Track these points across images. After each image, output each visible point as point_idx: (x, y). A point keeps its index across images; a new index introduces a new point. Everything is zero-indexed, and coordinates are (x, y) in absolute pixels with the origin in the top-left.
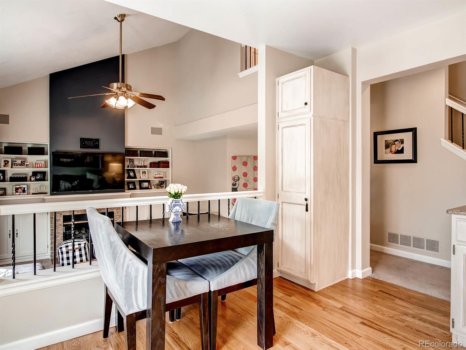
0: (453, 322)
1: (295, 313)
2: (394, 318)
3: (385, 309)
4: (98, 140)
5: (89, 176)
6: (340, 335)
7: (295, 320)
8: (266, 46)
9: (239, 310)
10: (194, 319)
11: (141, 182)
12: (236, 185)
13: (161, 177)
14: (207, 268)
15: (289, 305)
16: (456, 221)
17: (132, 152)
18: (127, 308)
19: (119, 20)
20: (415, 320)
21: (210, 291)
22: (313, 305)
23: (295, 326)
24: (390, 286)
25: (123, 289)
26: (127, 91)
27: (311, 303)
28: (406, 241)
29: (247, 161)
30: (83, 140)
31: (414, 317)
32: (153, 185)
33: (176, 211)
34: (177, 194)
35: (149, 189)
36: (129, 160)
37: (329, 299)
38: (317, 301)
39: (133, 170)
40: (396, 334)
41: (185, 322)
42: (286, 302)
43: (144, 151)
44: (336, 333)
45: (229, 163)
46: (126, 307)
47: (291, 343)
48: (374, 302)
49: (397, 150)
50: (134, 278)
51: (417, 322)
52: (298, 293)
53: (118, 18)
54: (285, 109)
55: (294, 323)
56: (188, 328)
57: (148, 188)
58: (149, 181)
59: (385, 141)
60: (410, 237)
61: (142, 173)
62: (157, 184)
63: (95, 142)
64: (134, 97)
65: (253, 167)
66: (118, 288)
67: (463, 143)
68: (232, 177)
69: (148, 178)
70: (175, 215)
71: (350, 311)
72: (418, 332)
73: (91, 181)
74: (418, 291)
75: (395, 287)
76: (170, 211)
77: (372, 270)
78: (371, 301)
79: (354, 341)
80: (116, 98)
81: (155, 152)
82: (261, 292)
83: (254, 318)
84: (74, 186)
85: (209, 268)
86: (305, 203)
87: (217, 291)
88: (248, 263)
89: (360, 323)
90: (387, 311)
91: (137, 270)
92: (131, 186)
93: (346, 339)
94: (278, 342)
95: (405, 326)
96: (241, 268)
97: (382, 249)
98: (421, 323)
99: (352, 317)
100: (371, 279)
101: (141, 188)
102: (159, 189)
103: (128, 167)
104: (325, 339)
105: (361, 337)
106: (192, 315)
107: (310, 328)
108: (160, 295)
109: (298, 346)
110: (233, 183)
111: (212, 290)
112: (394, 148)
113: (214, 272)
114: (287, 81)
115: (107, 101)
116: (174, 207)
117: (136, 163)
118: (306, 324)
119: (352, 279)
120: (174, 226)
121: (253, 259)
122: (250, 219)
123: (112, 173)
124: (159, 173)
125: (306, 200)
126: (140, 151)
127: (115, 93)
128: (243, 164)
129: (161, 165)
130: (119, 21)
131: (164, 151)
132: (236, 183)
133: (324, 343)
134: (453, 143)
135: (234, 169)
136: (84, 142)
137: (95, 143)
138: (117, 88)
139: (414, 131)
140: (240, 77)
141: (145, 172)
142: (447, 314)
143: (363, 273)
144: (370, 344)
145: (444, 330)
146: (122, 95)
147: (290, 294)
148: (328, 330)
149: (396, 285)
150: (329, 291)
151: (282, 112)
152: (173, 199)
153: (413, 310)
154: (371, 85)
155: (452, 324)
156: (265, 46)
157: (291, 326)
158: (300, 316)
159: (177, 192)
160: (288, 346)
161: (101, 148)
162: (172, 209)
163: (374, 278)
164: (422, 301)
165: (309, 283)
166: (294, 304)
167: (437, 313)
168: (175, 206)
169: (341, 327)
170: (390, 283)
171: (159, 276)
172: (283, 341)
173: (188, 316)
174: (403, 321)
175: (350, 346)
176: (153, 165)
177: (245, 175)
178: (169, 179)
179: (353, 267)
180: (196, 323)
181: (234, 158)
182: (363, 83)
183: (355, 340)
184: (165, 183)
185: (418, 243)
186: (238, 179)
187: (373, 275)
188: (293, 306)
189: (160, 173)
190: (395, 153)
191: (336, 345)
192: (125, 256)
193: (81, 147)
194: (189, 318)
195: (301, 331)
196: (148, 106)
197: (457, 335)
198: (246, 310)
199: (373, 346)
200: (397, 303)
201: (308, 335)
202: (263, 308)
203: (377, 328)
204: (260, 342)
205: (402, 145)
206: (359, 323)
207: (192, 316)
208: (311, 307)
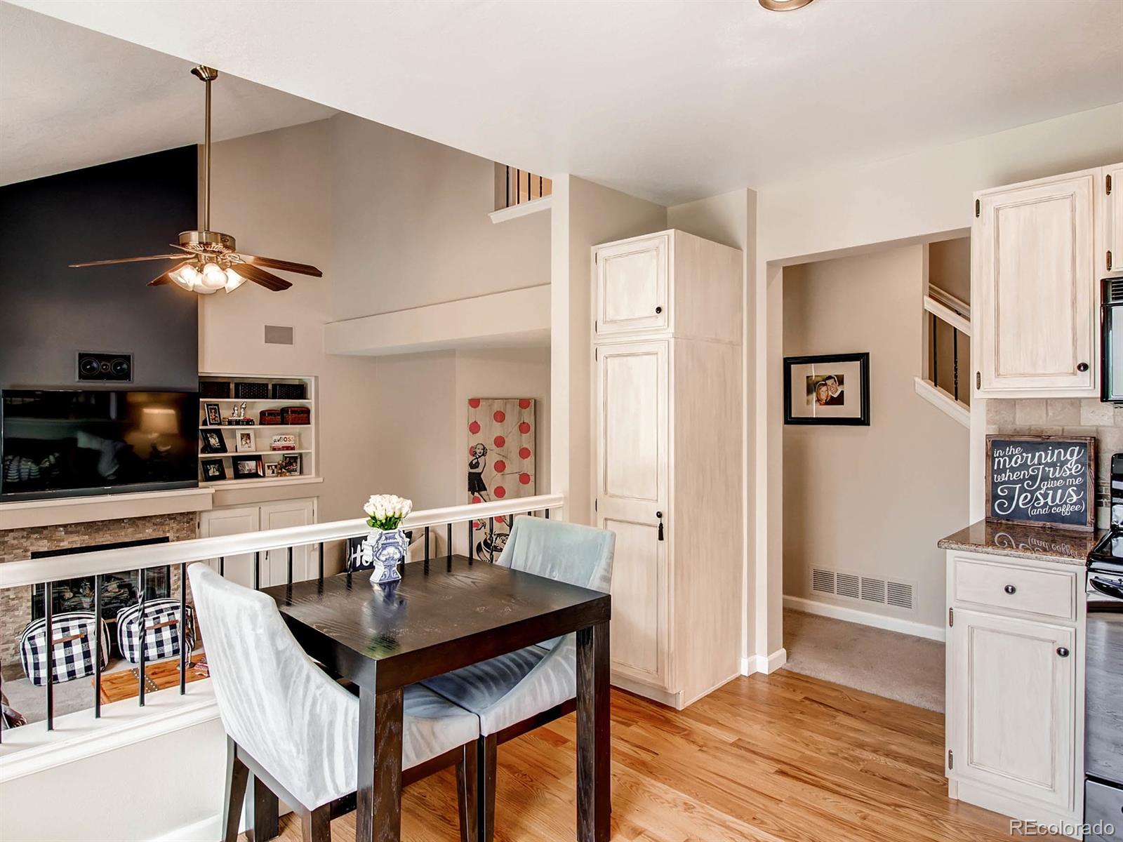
0: (951, 756)
1: (643, 763)
2: (840, 755)
3: (820, 738)
4: (127, 358)
5: (84, 441)
6: (740, 803)
7: (649, 779)
8: (571, 176)
9: (524, 767)
10: (428, 797)
11: (237, 460)
12: (478, 467)
13: (289, 447)
14: (468, 685)
15: (629, 746)
16: (955, 562)
17: (218, 387)
18: (313, 795)
19: (204, 77)
20: (877, 757)
21: (481, 737)
22: (678, 740)
23: (648, 792)
24: (825, 687)
25: (303, 753)
26: (225, 251)
27: (674, 737)
28: (848, 586)
29: (505, 411)
30: (85, 359)
31: (875, 751)
32: (268, 466)
33: (387, 557)
34: (391, 518)
35: (259, 476)
36: (208, 406)
37: (707, 725)
38: (686, 733)
39: (218, 433)
40: (846, 788)
41: (407, 806)
42: (623, 739)
43: (245, 384)
44: (733, 800)
45: (462, 415)
46: (311, 793)
47: (646, 830)
48: (798, 724)
49: (832, 397)
50: (326, 725)
51: (883, 760)
52: (644, 717)
53: (201, 71)
54: (611, 314)
55: (644, 786)
56: (418, 820)
57: (256, 475)
58: (257, 458)
59: (808, 377)
60: (856, 578)
61: (242, 439)
62: (279, 464)
63: (121, 364)
64: (242, 264)
65: (518, 426)
66: (294, 751)
67: (956, 388)
68: (470, 447)
69: (256, 451)
70: (386, 567)
71: (753, 749)
72: (887, 781)
73: (95, 455)
74: (879, 694)
75: (834, 689)
76: (375, 558)
77: (787, 653)
78: (792, 722)
79: (769, 812)
80: (195, 267)
81: (274, 386)
82: (586, 729)
83: (560, 783)
84: (47, 467)
85: (471, 684)
86: (658, 521)
87: (496, 735)
88: (557, 668)
89: (777, 771)
90: (824, 742)
91: (333, 710)
92: (213, 471)
93: (752, 808)
94: (618, 830)
95: (861, 771)
96: (543, 681)
97: (803, 604)
98: (890, 762)
99: (759, 760)
100: (785, 673)
101: (238, 475)
102: (285, 475)
103: (205, 423)
104: (711, 813)
105: (781, 801)
106: (421, 788)
107: (680, 794)
108: (391, 761)
109: (661, 834)
110: (472, 462)
111: (485, 734)
112: (824, 393)
113: (487, 694)
114: (615, 257)
115: (172, 275)
116: (384, 549)
117: (225, 413)
118: (670, 786)
119: (749, 677)
120: (384, 592)
121: (566, 658)
122: (550, 566)
123: (151, 433)
124: (283, 437)
125: (659, 515)
126: (237, 385)
127: (194, 255)
128: (494, 417)
129: (290, 416)
130: (202, 79)
131: (297, 383)
132: (478, 463)
133: (712, 824)
134: (939, 388)
135: (474, 428)
136: (88, 364)
137: (119, 366)
138: (200, 243)
139: (863, 358)
140: (494, 222)
141: (248, 435)
142: (938, 740)
143: (770, 663)
144: (800, 816)
145: (932, 772)
146: (211, 260)
147: (626, 721)
148: (715, 793)
149: (834, 684)
150: (706, 707)
151: (605, 322)
152: (381, 530)
153: (873, 735)
154: (784, 268)
155: (950, 761)
156: (568, 176)
157: (640, 791)
158: (656, 768)
159: (390, 514)
160: (640, 836)
161: (135, 378)
162: (379, 553)
163: (791, 670)
164: (887, 714)
165: (665, 692)
166: (637, 743)
167: (919, 739)
168: (385, 546)
169: (739, 784)
170: (823, 679)
171: (389, 718)
172: (629, 827)
173: (412, 791)
174: (856, 760)
175: (762, 822)
176: (267, 418)
177: (500, 442)
178: (310, 451)
179: (751, 651)
180: (434, 806)
181: (474, 403)
182: (771, 265)
183: (770, 810)
184: (299, 460)
185: (872, 591)
186: (482, 451)
187: (789, 664)
188: (637, 747)
189: (287, 437)
190: (827, 403)
191: (736, 823)
192: (308, 679)
193: (81, 377)
194: (414, 795)
195: (662, 801)
196: (274, 285)
197: (957, 782)
198: (541, 765)
199: (806, 819)
200: (841, 723)
201: (677, 809)
202: (590, 763)
203: (810, 779)
204: (583, 836)
205: (841, 386)
206: (774, 773)
207: (421, 791)
208: (674, 746)
